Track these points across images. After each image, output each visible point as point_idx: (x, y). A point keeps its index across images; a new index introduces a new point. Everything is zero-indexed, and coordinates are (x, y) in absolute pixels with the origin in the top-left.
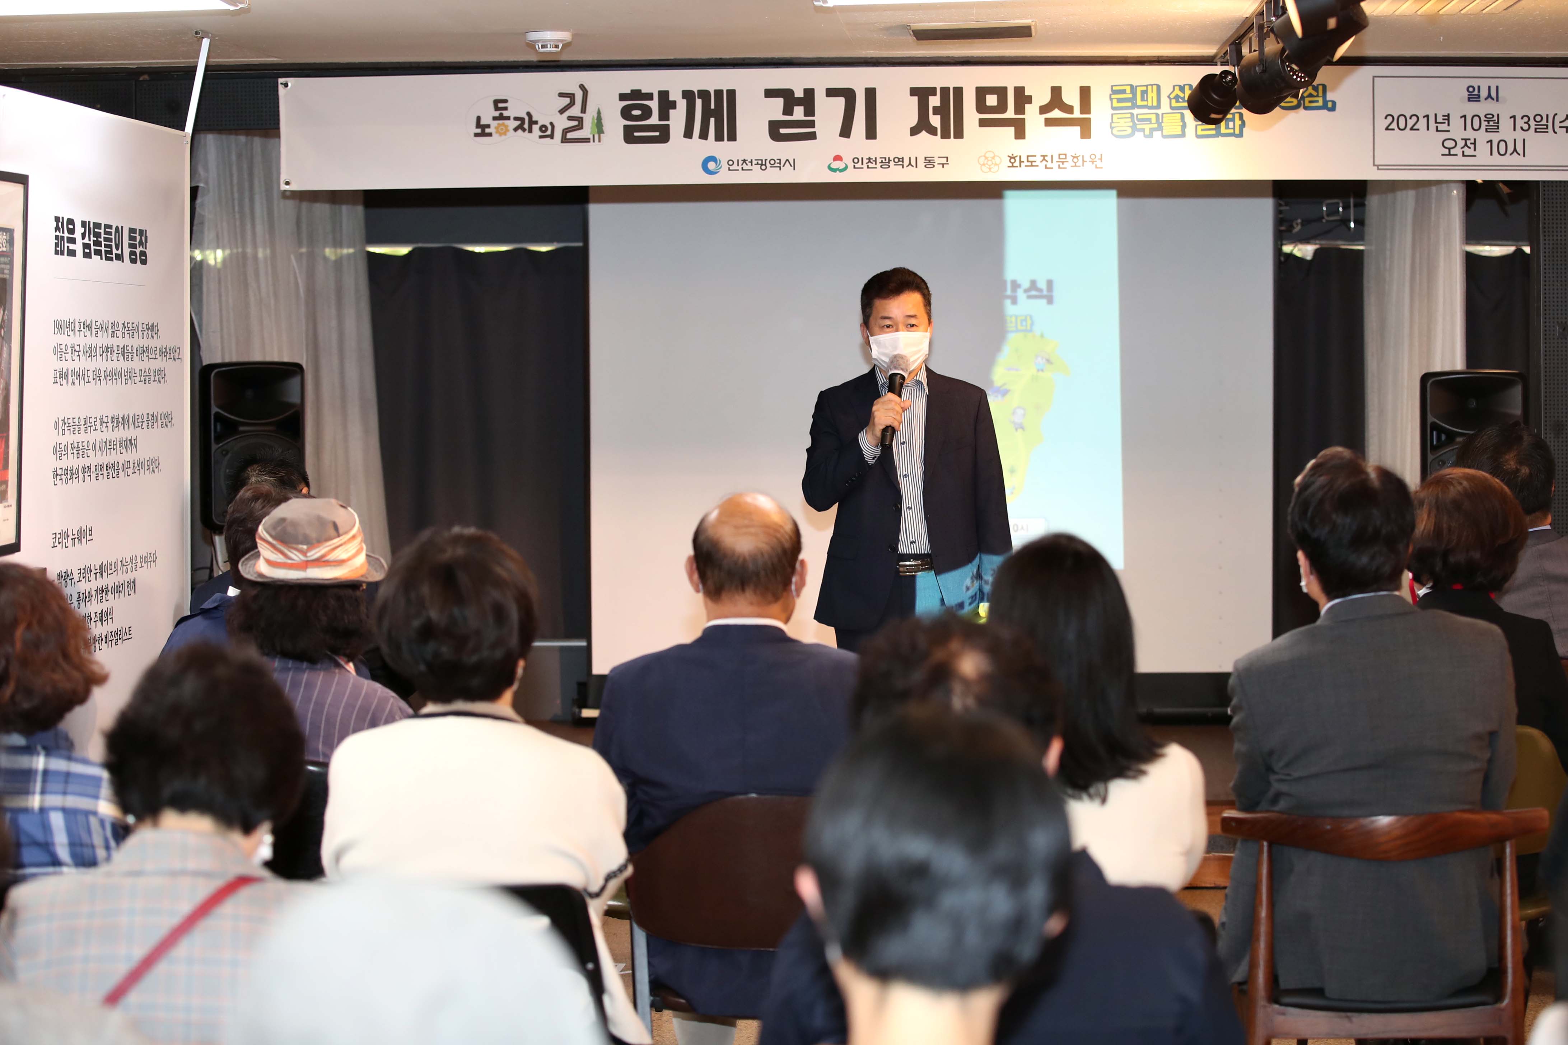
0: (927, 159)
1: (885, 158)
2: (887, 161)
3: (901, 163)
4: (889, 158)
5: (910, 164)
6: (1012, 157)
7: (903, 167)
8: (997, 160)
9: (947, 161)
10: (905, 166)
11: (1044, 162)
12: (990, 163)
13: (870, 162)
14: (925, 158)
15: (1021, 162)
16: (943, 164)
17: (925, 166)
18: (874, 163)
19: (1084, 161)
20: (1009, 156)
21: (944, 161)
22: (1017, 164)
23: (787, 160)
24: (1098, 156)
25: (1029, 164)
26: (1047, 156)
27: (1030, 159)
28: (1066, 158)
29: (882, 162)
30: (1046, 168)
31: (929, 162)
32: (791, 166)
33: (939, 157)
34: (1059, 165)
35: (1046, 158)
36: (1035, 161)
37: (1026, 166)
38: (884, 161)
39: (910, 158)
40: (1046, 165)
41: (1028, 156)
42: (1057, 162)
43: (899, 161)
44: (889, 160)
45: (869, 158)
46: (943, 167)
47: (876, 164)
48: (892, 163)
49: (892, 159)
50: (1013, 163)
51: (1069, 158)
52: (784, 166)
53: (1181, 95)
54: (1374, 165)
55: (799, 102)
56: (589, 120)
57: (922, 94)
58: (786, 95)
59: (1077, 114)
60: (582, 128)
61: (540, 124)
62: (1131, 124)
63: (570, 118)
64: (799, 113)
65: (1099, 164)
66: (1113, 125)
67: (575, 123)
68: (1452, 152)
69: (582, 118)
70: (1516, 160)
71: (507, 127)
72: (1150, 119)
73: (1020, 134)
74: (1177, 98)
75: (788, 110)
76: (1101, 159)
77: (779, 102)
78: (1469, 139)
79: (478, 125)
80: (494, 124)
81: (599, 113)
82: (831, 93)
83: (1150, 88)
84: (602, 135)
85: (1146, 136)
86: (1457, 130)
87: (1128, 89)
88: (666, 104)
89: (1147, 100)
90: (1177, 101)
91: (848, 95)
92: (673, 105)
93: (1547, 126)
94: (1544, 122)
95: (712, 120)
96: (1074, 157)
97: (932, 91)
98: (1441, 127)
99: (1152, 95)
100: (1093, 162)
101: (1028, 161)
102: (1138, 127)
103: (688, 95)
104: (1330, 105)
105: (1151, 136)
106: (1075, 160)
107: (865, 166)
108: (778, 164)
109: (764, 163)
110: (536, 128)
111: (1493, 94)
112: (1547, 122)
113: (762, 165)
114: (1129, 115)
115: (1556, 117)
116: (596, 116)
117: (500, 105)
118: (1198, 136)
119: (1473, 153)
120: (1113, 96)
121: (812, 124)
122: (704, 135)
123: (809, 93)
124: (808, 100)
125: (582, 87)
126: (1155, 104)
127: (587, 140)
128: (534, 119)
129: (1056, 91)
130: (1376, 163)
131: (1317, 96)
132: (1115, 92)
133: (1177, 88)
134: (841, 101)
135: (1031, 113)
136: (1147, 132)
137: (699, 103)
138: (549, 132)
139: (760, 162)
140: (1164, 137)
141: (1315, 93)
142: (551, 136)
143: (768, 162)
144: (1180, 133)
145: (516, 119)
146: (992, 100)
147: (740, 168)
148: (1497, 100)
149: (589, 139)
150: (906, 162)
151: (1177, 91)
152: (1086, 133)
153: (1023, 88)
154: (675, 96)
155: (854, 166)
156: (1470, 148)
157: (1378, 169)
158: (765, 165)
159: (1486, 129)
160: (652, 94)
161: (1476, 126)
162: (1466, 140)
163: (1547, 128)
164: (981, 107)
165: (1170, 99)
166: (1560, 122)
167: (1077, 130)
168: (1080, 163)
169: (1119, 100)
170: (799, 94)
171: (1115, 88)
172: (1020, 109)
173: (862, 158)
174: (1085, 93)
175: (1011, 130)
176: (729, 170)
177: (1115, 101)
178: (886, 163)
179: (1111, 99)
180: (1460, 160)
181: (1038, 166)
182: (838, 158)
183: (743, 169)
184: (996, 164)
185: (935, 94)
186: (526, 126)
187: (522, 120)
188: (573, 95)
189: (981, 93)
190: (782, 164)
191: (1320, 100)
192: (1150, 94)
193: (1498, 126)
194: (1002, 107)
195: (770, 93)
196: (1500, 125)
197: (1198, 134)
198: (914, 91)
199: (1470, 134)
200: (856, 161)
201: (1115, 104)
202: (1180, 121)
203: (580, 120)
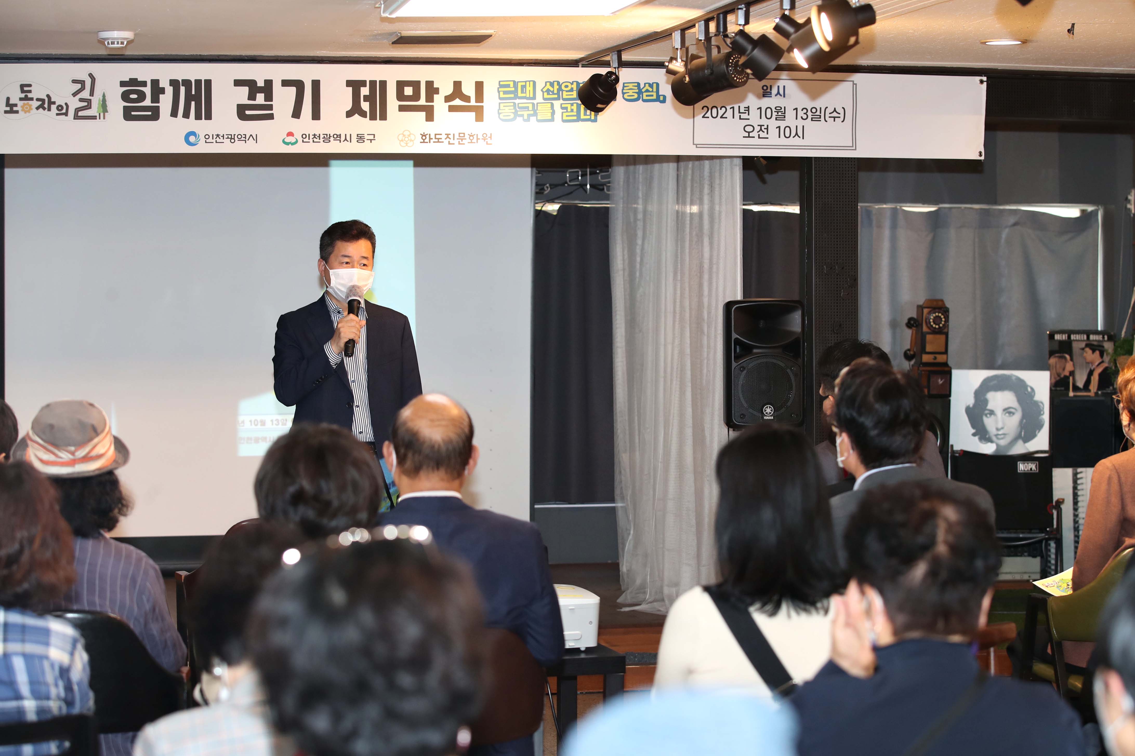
0: (359, 136)
1: (327, 135)
2: (328, 137)
3: (339, 139)
4: (330, 135)
5: (346, 139)
6: (423, 135)
7: (340, 142)
8: (412, 137)
9: (374, 137)
10: (342, 141)
11: (448, 139)
12: (406, 139)
13: (315, 137)
14: (358, 135)
15: (430, 139)
16: (371, 140)
17: (357, 141)
18: (318, 138)
19: (478, 139)
20: (421, 134)
21: (372, 137)
22: (427, 140)
23: (251, 135)
24: (489, 135)
25: (437, 140)
26: (450, 134)
27: (437, 137)
28: (464, 136)
29: (324, 138)
30: (449, 143)
31: (360, 138)
32: (254, 140)
33: (368, 135)
34: (459, 142)
35: (449, 136)
36: (441, 139)
37: (434, 142)
38: (326, 137)
39: (346, 135)
40: (449, 142)
41: (436, 135)
42: (458, 139)
43: (337, 137)
44: (330, 136)
45: (315, 134)
46: (371, 142)
47: (319, 139)
48: (332, 139)
49: (332, 135)
50: (424, 140)
51: (467, 137)
52: (248, 140)
53: (552, 89)
54: (694, 144)
55: (261, 90)
56: (96, 101)
57: (355, 85)
58: (251, 84)
59: (473, 103)
60: (90, 108)
61: (57, 104)
62: (513, 111)
63: (81, 100)
64: (260, 99)
65: (489, 141)
66: (500, 111)
67: (85, 104)
68: (751, 135)
69: (90, 100)
70: (797, 141)
71: (30, 106)
72: (528, 107)
73: (430, 117)
74: (548, 91)
75: (252, 96)
76: (491, 137)
77: (245, 90)
78: (764, 126)
79: (8, 104)
80: (20, 103)
81: (104, 96)
82: (286, 83)
83: (528, 83)
84: (106, 113)
85: (525, 120)
86: (754, 119)
87: (512, 84)
88: (157, 90)
89: (526, 93)
90: (548, 94)
91: (299, 85)
92: (162, 91)
93: (820, 116)
94: (818, 113)
95: (193, 103)
96: (470, 136)
97: (363, 83)
98: (743, 116)
99: (529, 88)
100: (484, 140)
101: (436, 138)
102: (519, 113)
103: (174, 83)
104: (661, 98)
105: (528, 120)
106: (471, 138)
107: (311, 140)
108: (243, 138)
109: (233, 137)
110: (54, 107)
111: (781, 92)
112: (820, 113)
113: (231, 138)
114: (512, 104)
115: (827, 109)
116: (101, 98)
117: (26, 89)
118: (564, 121)
119: (766, 136)
120: (500, 89)
121: (270, 107)
122: (186, 115)
123: (269, 83)
124: (268, 88)
125: (91, 75)
126: (532, 96)
127: (94, 118)
128: (53, 100)
129: (457, 85)
130: (695, 143)
131: (652, 91)
132: (501, 86)
133: (548, 84)
134: (293, 90)
135: (439, 100)
136: (526, 117)
137: (183, 89)
138: (64, 111)
139: (230, 137)
140: (539, 121)
141: (651, 90)
142: (66, 114)
143: (236, 136)
144: (550, 118)
145: (38, 100)
146: (408, 91)
147: (214, 141)
148: (784, 96)
149: (96, 116)
150: (343, 138)
151: (548, 86)
152: (479, 118)
153: (432, 82)
154: (164, 83)
155: (303, 140)
156: (764, 132)
157: (697, 147)
158: (234, 139)
159: (776, 118)
160: (146, 82)
161: (769, 116)
162: (761, 126)
163: (820, 118)
164: (401, 96)
165: (543, 92)
166: (830, 113)
167: (473, 115)
168: (475, 140)
169: (505, 93)
170: (261, 84)
171: (501, 83)
172: (430, 98)
173: (309, 135)
174: (479, 86)
175: (423, 114)
176: (206, 142)
177: (501, 93)
178: (327, 138)
179: (499, 92)
180: (756, 141)
181: (443, 142)
182: (290, 134)
183: (216, 142)
184: (411, 140)
185: (365, 86)
186: (46, 106)
187: (43, 100)
188: (84, 81)
189: (401, 85)
190: (247, 138)
191: (655, 94)
192: (528, 88)
193: (785, 116)
194: (416, 96)
195: (238, 83)
196: (786, 115)
197: (564, 119)
198: (349, 83)
199: (764, 121)
200: (304, 136)
201: (502, 95)
202: (550, 109)
203: (89, 102)
